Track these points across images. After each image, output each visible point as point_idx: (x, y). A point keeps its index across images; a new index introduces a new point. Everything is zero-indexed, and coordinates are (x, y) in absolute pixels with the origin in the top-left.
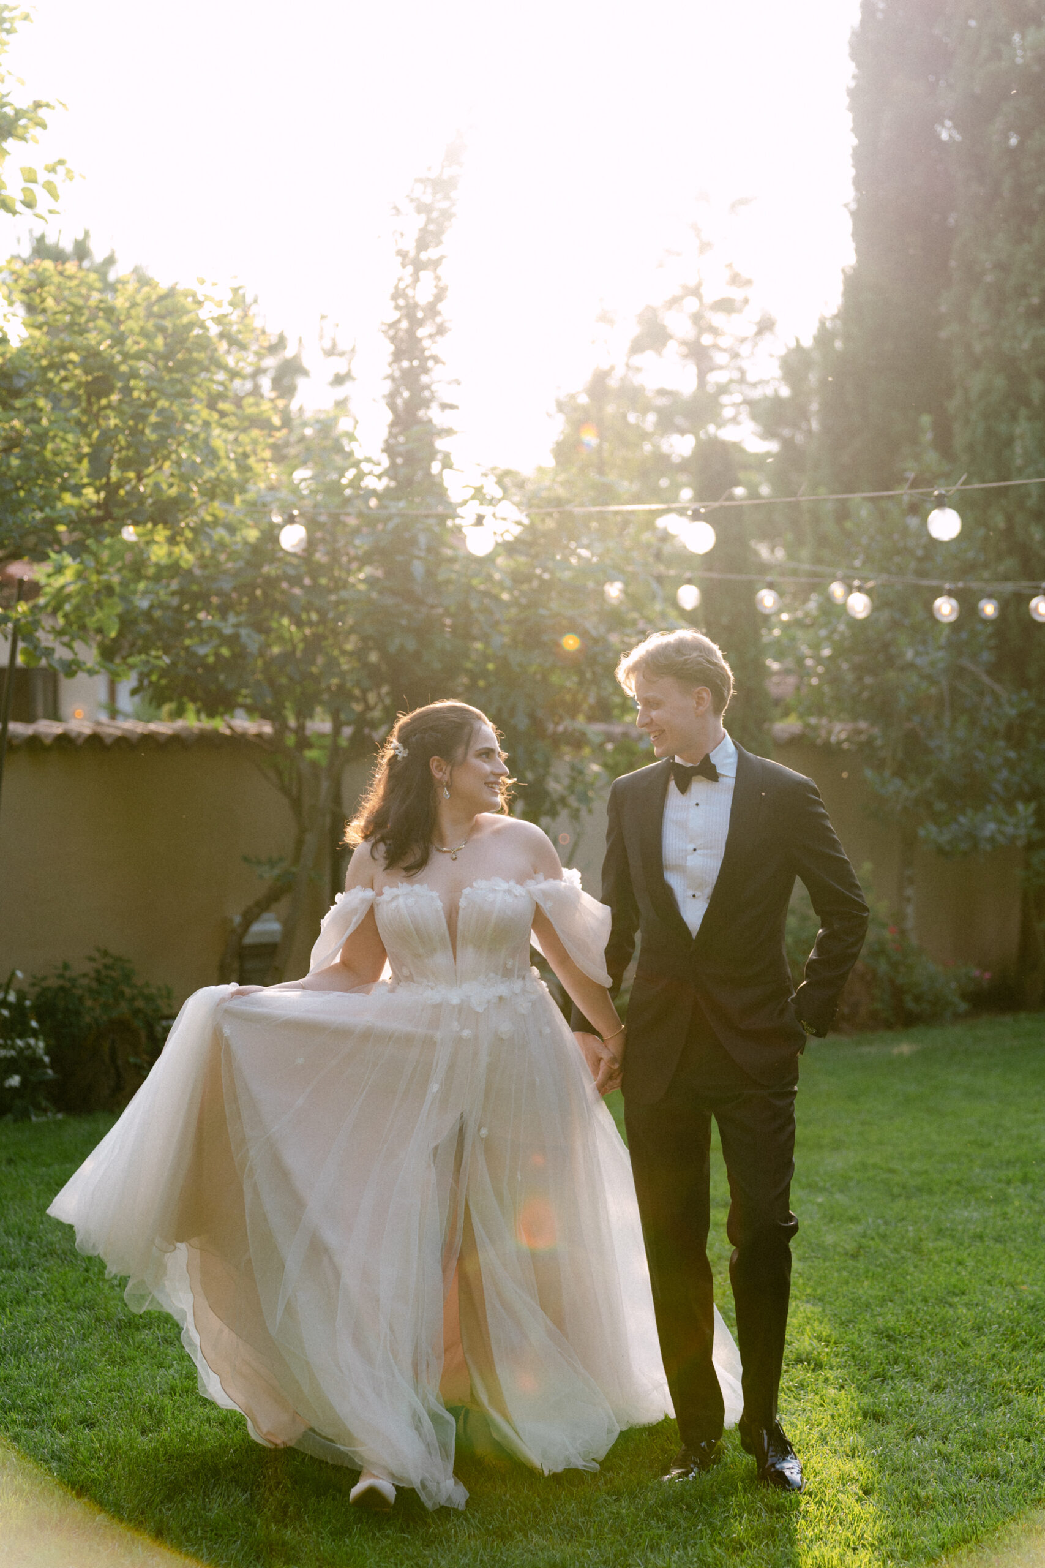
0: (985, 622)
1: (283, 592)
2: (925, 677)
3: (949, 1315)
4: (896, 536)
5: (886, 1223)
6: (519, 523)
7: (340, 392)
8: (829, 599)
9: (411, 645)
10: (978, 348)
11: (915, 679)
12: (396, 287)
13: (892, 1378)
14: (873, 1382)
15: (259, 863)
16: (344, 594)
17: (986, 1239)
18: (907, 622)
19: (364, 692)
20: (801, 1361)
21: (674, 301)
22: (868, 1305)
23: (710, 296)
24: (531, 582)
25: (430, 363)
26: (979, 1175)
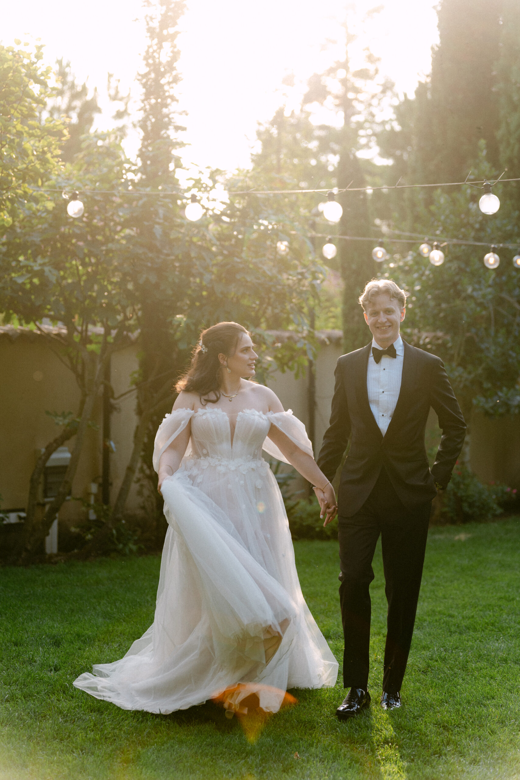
1: (72, 245)
2: (481, 305)
3: (483, 713)
4: (463, 216)
5: (445, 650)
6: (223, 203)
7: (120, 123)
8: (419, 254)
9: (153, 279)
10: (515, 98)
11: (473, 305)
12: (147, 52)
13: (445, 755)
14: (433, 757)
15: (56, 415)
16: (110, 246)
17: (509, 662)
18: (468, 270)
19: (124, 308)
20: (387, 743)
21: (332, 71)
22: (432, 706)
23: (354, 67)
24: (231, 240)
25: (169, 101)
26: (506, 619)
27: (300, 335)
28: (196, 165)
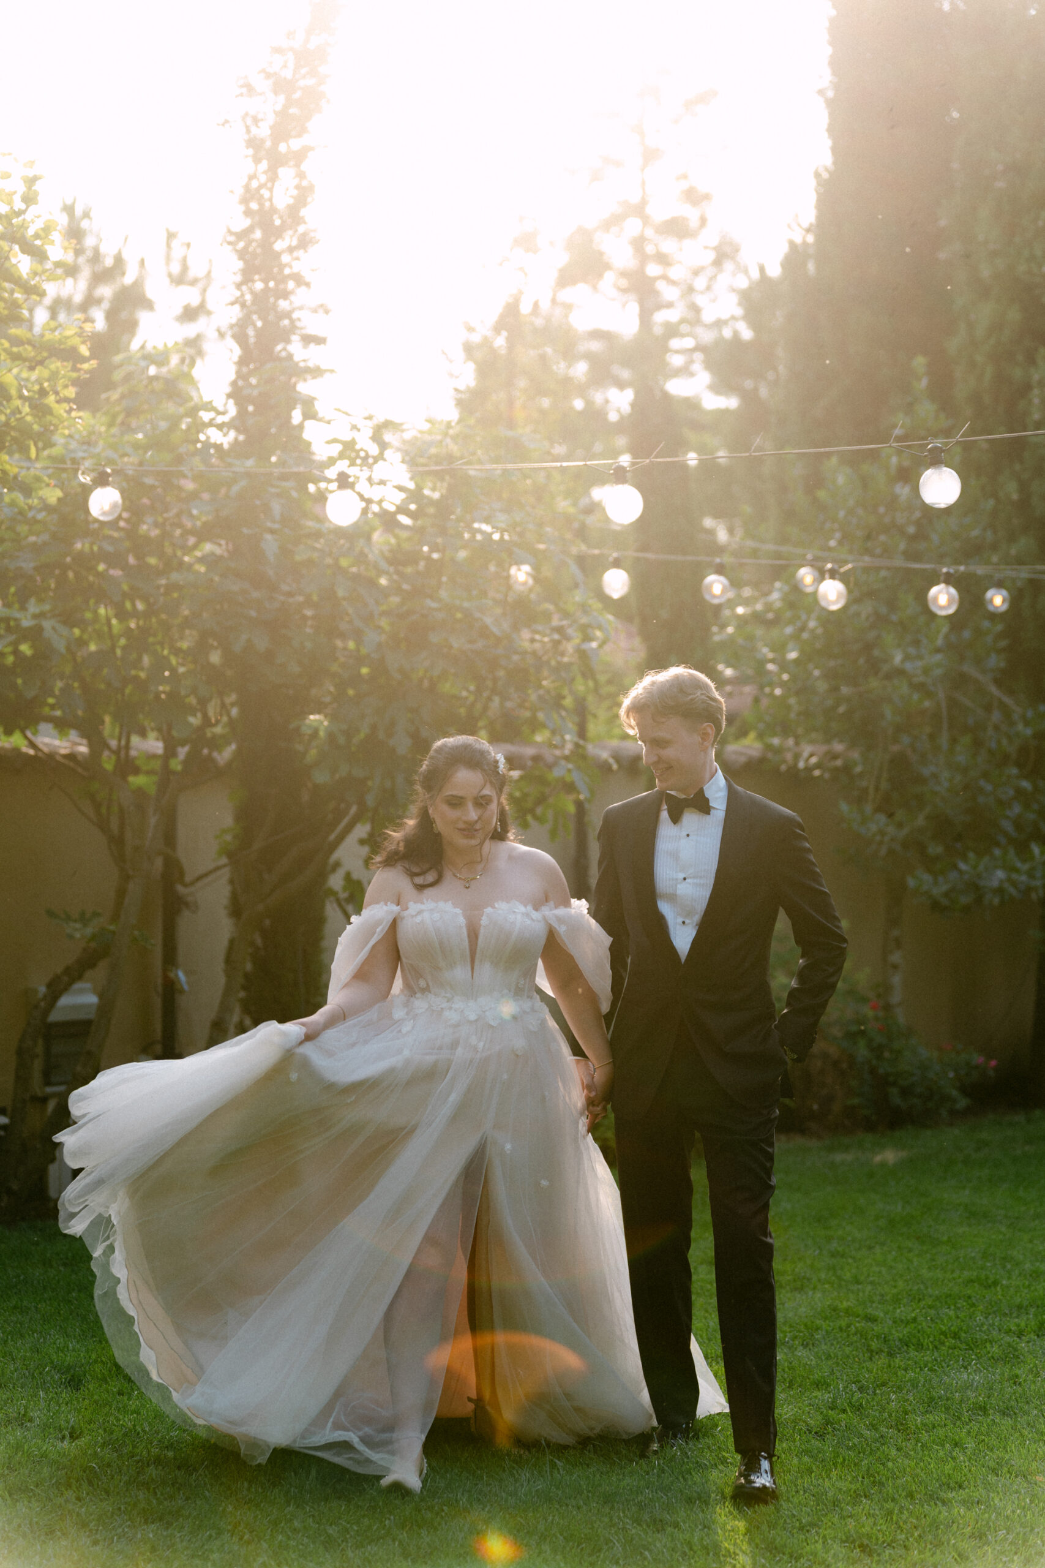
0: (994, 616)
1: (99, 574)
2: (920, 687)
3: (942, 1517)
4: (882, 510)
5: (861, 1389)
6: (401, 488)
7: (190, 330)
8: (796, 588)
9: (262, 644)
10: (986, 272)
11: (905, 689)
12: (248, 187)
15: (68, 918)
16: (175, 576)
17: (991, 1412)
18: (894, 618)
19: (203, 703)
21: (614, 221)
22: (836, 1503)
23: (659, 213)
24: (416, 563)
25: (291, 285)
26: (982, 1325)
27: (558, 752)
28: (347, 414)
